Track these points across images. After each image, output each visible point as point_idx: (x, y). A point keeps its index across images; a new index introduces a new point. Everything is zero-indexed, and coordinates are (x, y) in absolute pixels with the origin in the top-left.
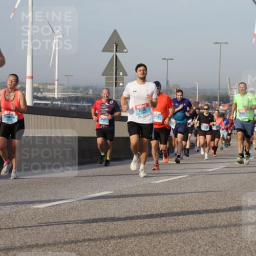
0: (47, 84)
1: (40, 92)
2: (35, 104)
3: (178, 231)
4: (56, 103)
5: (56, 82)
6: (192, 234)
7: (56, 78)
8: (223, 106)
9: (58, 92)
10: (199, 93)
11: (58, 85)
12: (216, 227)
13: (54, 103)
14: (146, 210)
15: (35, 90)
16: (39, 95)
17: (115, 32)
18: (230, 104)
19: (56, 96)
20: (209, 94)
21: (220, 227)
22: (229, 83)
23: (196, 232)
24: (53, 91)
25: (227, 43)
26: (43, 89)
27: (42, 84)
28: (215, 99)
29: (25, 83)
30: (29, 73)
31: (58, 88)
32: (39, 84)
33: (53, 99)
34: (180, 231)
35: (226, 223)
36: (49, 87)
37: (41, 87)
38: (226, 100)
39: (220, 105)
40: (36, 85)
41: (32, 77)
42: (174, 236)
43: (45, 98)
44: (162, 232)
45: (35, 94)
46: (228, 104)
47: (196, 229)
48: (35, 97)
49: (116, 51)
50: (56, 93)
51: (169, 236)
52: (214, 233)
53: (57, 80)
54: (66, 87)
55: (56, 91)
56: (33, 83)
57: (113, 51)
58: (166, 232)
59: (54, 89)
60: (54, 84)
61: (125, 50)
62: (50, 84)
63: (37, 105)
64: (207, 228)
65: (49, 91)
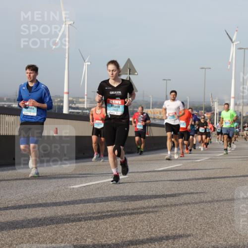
0: (79, 98)
1: (74, 103)
2: (70, 112)
3: (175, 205)
4: (86, 111)
5: (86, 97)
6: (186, 207)
7: (86, 94)
8: (207, 114)
9: (87, 103)
10: (189, 105)
11: (87, 98)
12: (203, 202)
13: (84, 111)
14: (152, 189)
15: (70, 102)
16: (73, 106)
17: (129, 61)
18: (212, 112)
19: (85, 107)
20: (196, 105)
21: (206, 202)
22: (211, 97)
23: (189, 205)
24: (83, 103)
25: (210, 68)
26: (76, 101)
27: (76, 98)
28: (201, 109)
29: (63, 97)
30: (66, 90)
31: (87, 101)
32: (73, 98)
33: (84, 109)
34: (177, 205)
35: (210, 199)
36: (80, 100)
37: (74, 100)
38: (209, 109)
39: (205, 113)
40: (71, 99)
41: (68, 93)
42: (173, 208)
43: (77, 108)
44: (164, 206)
45: (70, 105)
46: (210, 113)
47: (189, 203)
48: (70, 108)
49: (130, 74)
50: (85, 105)
51: (169, 208)
52: (202, 207)
53: (87, 95)
54: (92, 100)
55: (86, 103)
56: (69, 97)
57: (127, 74)
58: (167, 206)
59: (84, 102)
60: (84, 98)
61: (136, 73)
62: (81, 98)
63: (71, 113)
64: (196, 203)
65: (80, 103)
